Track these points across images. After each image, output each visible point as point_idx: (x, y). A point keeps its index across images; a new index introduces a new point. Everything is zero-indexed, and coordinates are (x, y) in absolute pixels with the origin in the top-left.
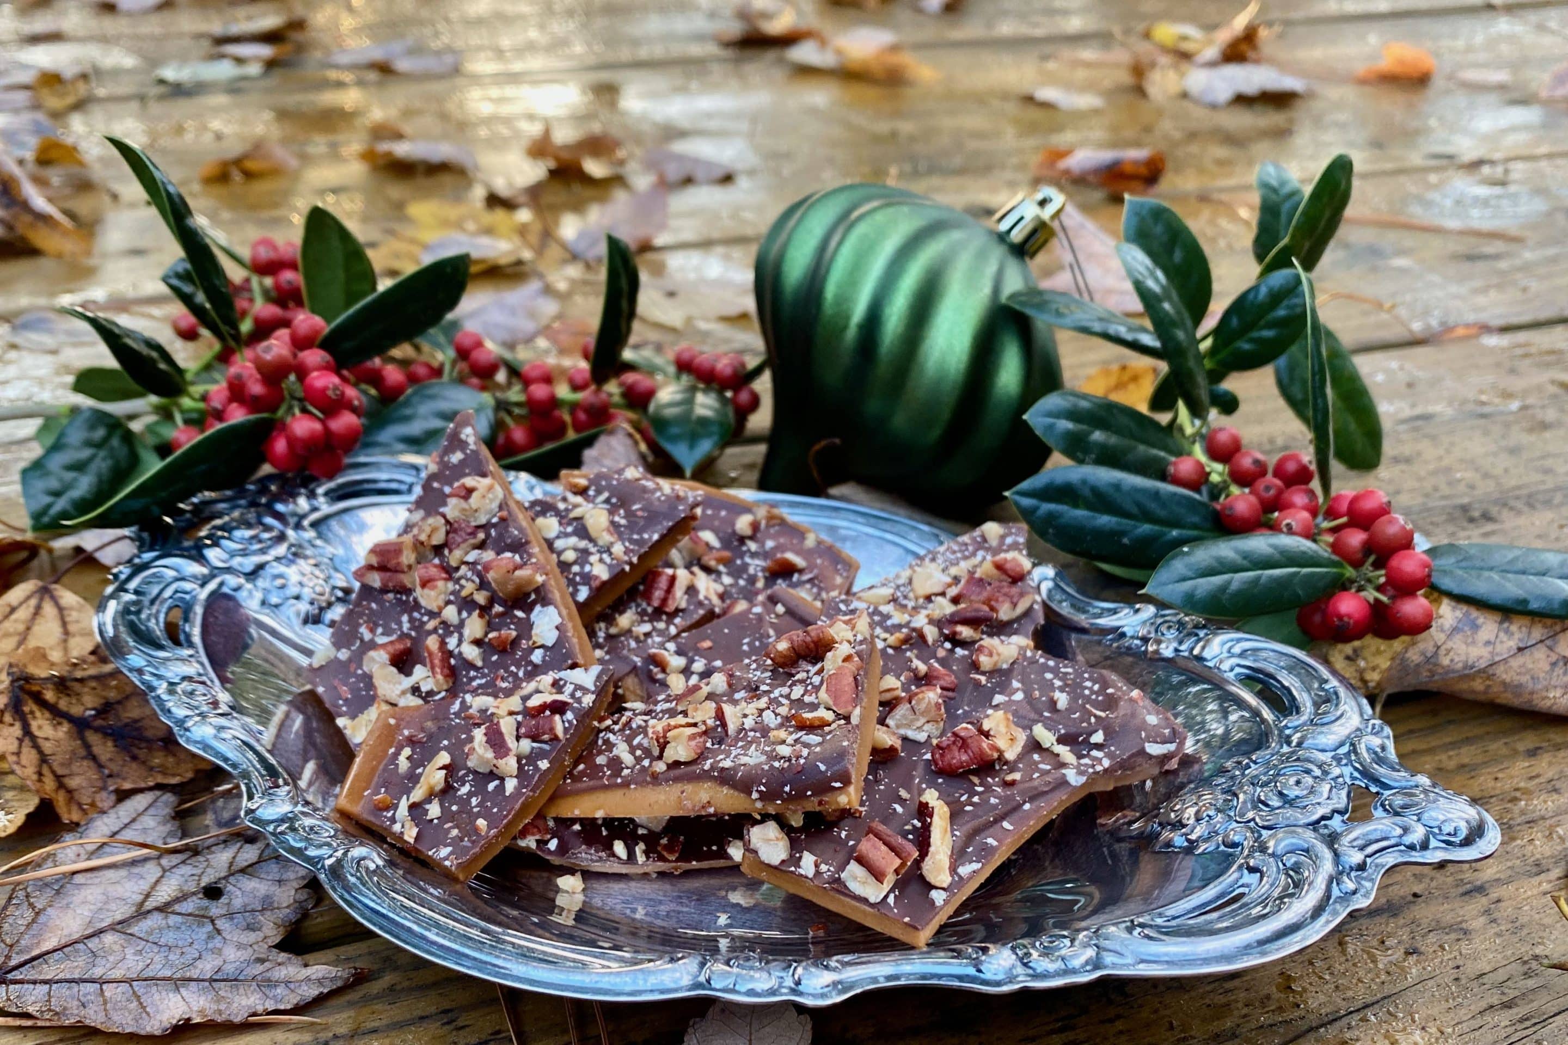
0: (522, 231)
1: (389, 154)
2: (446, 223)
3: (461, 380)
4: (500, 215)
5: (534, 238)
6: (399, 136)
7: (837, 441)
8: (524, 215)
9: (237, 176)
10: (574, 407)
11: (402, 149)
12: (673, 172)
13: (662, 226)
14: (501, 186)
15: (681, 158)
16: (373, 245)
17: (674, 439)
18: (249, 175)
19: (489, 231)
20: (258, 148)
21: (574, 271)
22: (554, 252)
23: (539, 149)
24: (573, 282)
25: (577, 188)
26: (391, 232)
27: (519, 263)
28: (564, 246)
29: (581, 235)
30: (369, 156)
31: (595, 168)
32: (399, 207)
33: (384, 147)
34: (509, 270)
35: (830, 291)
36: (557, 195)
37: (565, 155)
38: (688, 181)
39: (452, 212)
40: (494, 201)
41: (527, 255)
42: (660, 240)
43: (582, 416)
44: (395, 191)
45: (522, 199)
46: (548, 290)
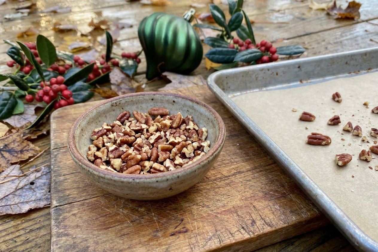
0: (90, 40)
1: (58, 28)
2: (73, 40)
3: (77, 67)
4: (84, 38)
5: (92, 41)
6: (60, 25)
7: (163, 63)
8: (90, 38)
9: (25, 36)
10: (102, 69)
11: (61, 27)
12: (120, 26)
13: (119, 36)
14: (84, 32)
15: (122, 23)
16: (57, 47)
17: (126, 70)
18: (28, 35)
19: (82, 41)
20: (29, 29)
21: (101, 47)
22: (97, 43)
23: (91, 24)
24: (101, 49)
25: (100, 31)
26: (61, 44)
27: (90, 47)
28: (99, 42)
29: (102, 40)
30: (54, 29)
31: (103, 27)
32: (62, 39)
33: (57, 27)
34: (88, 49)
35: (156, 33)
36: (96, 33)
37: (96, 25)
38: (123, 28)
39: (74, 38)
40: (82, 35)
41: (91, 45)
42: (119, 39)
43: (104, 70)
44: (61, 36)
45: (89, 34)
46: (96, 51)
